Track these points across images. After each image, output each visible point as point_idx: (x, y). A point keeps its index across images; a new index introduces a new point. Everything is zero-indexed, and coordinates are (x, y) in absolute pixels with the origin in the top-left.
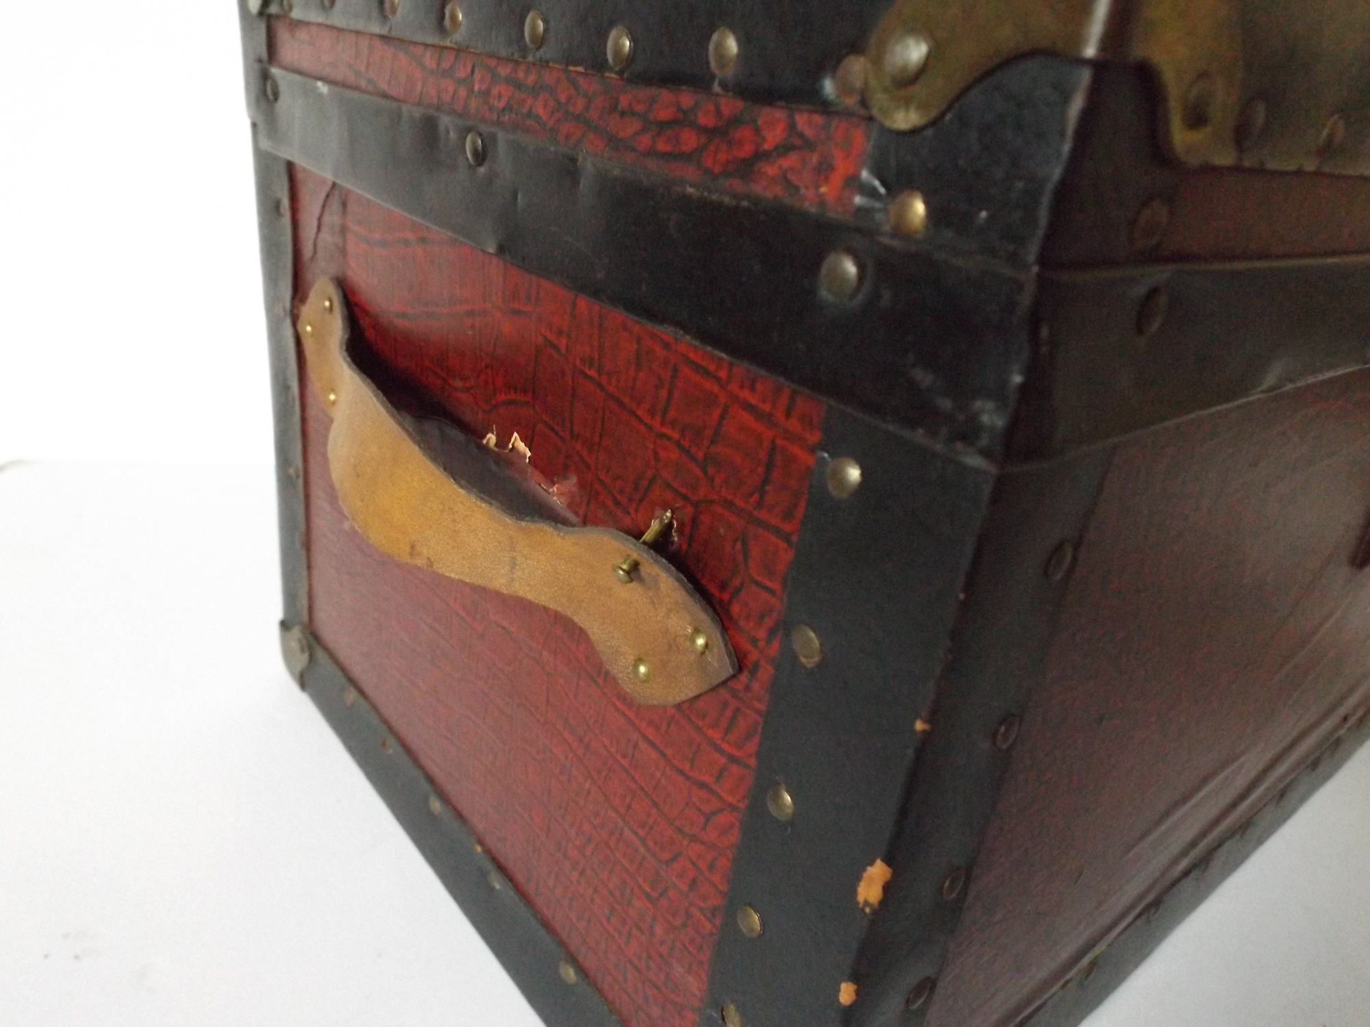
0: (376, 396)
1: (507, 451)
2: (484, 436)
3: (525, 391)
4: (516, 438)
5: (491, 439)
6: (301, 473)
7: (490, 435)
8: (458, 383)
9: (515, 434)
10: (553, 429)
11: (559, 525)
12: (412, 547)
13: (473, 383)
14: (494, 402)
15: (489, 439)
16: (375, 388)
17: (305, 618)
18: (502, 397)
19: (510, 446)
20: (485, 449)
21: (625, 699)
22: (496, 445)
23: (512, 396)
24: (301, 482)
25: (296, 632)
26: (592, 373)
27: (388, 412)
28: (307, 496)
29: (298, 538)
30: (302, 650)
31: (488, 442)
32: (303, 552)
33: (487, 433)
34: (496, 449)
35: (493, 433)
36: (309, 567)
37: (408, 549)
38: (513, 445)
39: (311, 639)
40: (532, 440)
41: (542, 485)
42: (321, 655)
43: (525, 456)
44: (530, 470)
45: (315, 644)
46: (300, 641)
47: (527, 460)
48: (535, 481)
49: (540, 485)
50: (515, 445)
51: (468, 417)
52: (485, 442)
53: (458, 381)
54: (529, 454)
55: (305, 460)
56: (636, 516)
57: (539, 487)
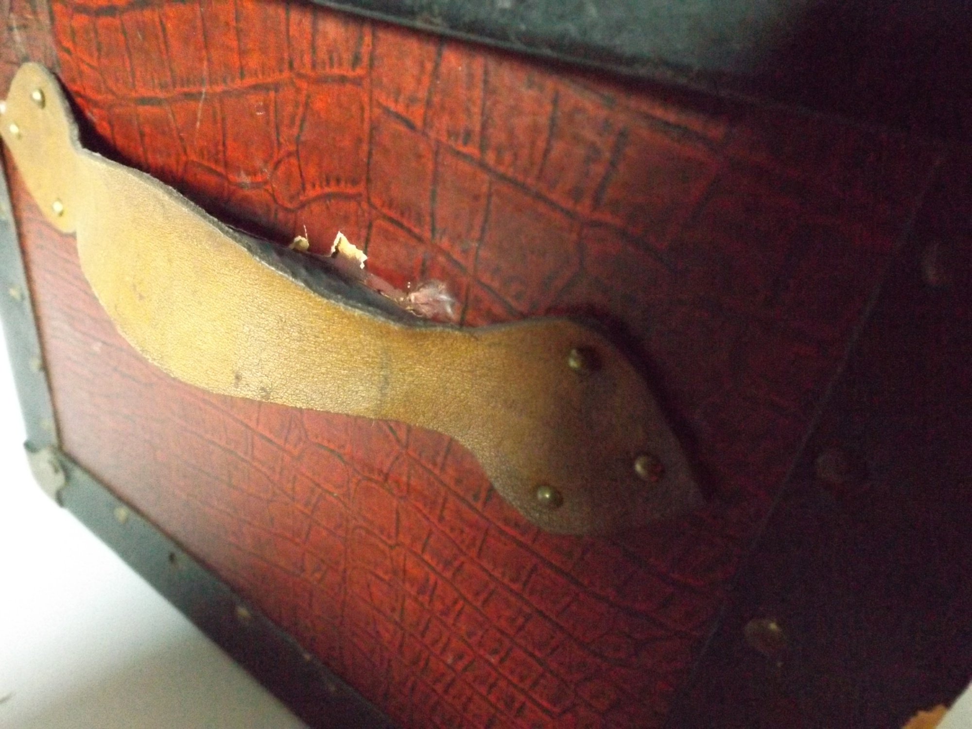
1: (330, 256)
2: (290, 240)
3: (355, 182)
4: (340, 239)
5: (302, 242)
6: (26, 293)
7: (298, 238)
8: (244, 179)
9: (340, 235)
10: (400, 225)
12: (238, 377)
13: (268, 176)
14: (302, 198)
15: (298, 243)
17: (54, 440)
18: (313, 193)
19: (333, 250)
21: (517, 525)
22: (310, 248)
23: (332, 189)
24: (27, 304)
25: (45, 456)
26: (470, 150)
28: (37, 320)
29: (35, 364)
30: (56, 471)
31: (297, 247)
32: (42, 375)
33: (295, 236)
35: (303, 236)
36: (50, 389)
37: (231, 379)
38: (337, 248)
39: (63, 459)
40: (367, 241)
42: (78, 474)
43: (358, 263)
45: (69, 465)
46: (50, 462)
47: (362, 266)
50: (340, 248)
52: (292, 246)
53: (243, 175)
54: (363, 257)
55: (29, 279)
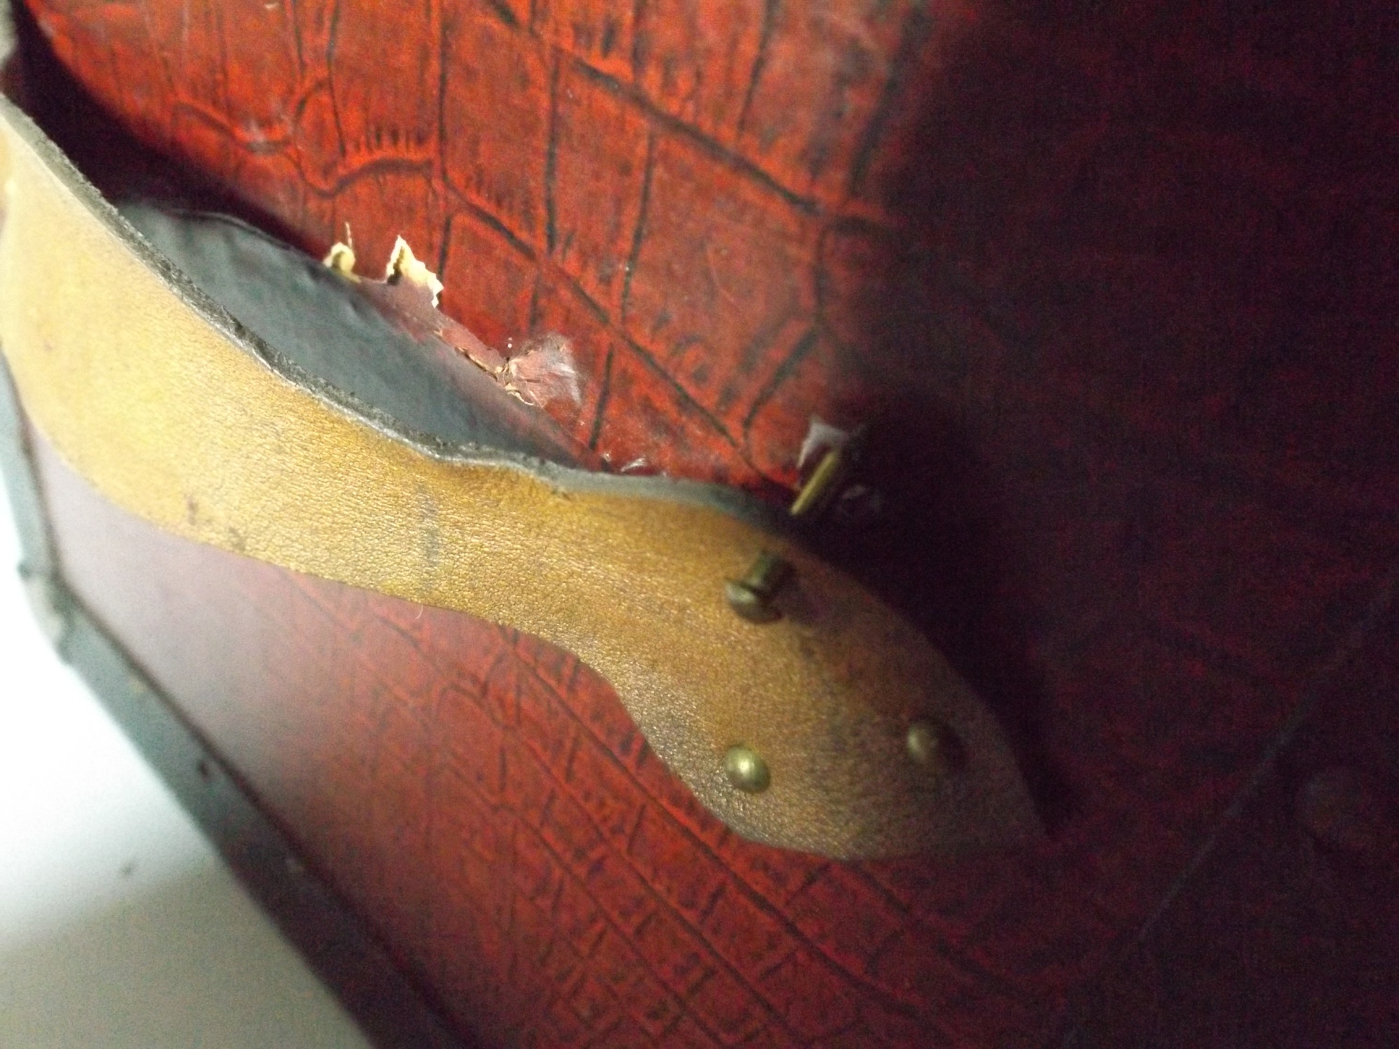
0: (47, 156)
1: (385, 281)
2: (325, 251)
3: (420, 140)
4: (402, 252)
5: (343, 255)
7: (338, 248)
8: (256, 135)
9: (401, 243)
10: (497, 225)
11: (551, 464)
12: (193, 507)
13: (290, 130)
14: (341, 171)
15: (338, 256)
16: (43, 135)
18: (358, 160)
19: (390, 271)
20: (331, 278)
21: (692, 810)
22: (356, 269)
23: (386, 152)
26: (616, 65)
27: (76, 192)
31: (336, 265)
33: (333, 243)
34: (356, 279)
35: (346, 243)
37: (183, 508)
38: (396, 267)
40: (444, 256)
41: (472, 357)
43: (428, 293)
44: (444, 323)
45: (70, 606)
47: (435, 302)
48: (457, 349)
49: (467, 357)
50: (402, 267)
51: (284, 207)
52: (328, 262)
53: (254, 128)
54: (436, 287)
56: (746, 436)
57: (466, 361)
